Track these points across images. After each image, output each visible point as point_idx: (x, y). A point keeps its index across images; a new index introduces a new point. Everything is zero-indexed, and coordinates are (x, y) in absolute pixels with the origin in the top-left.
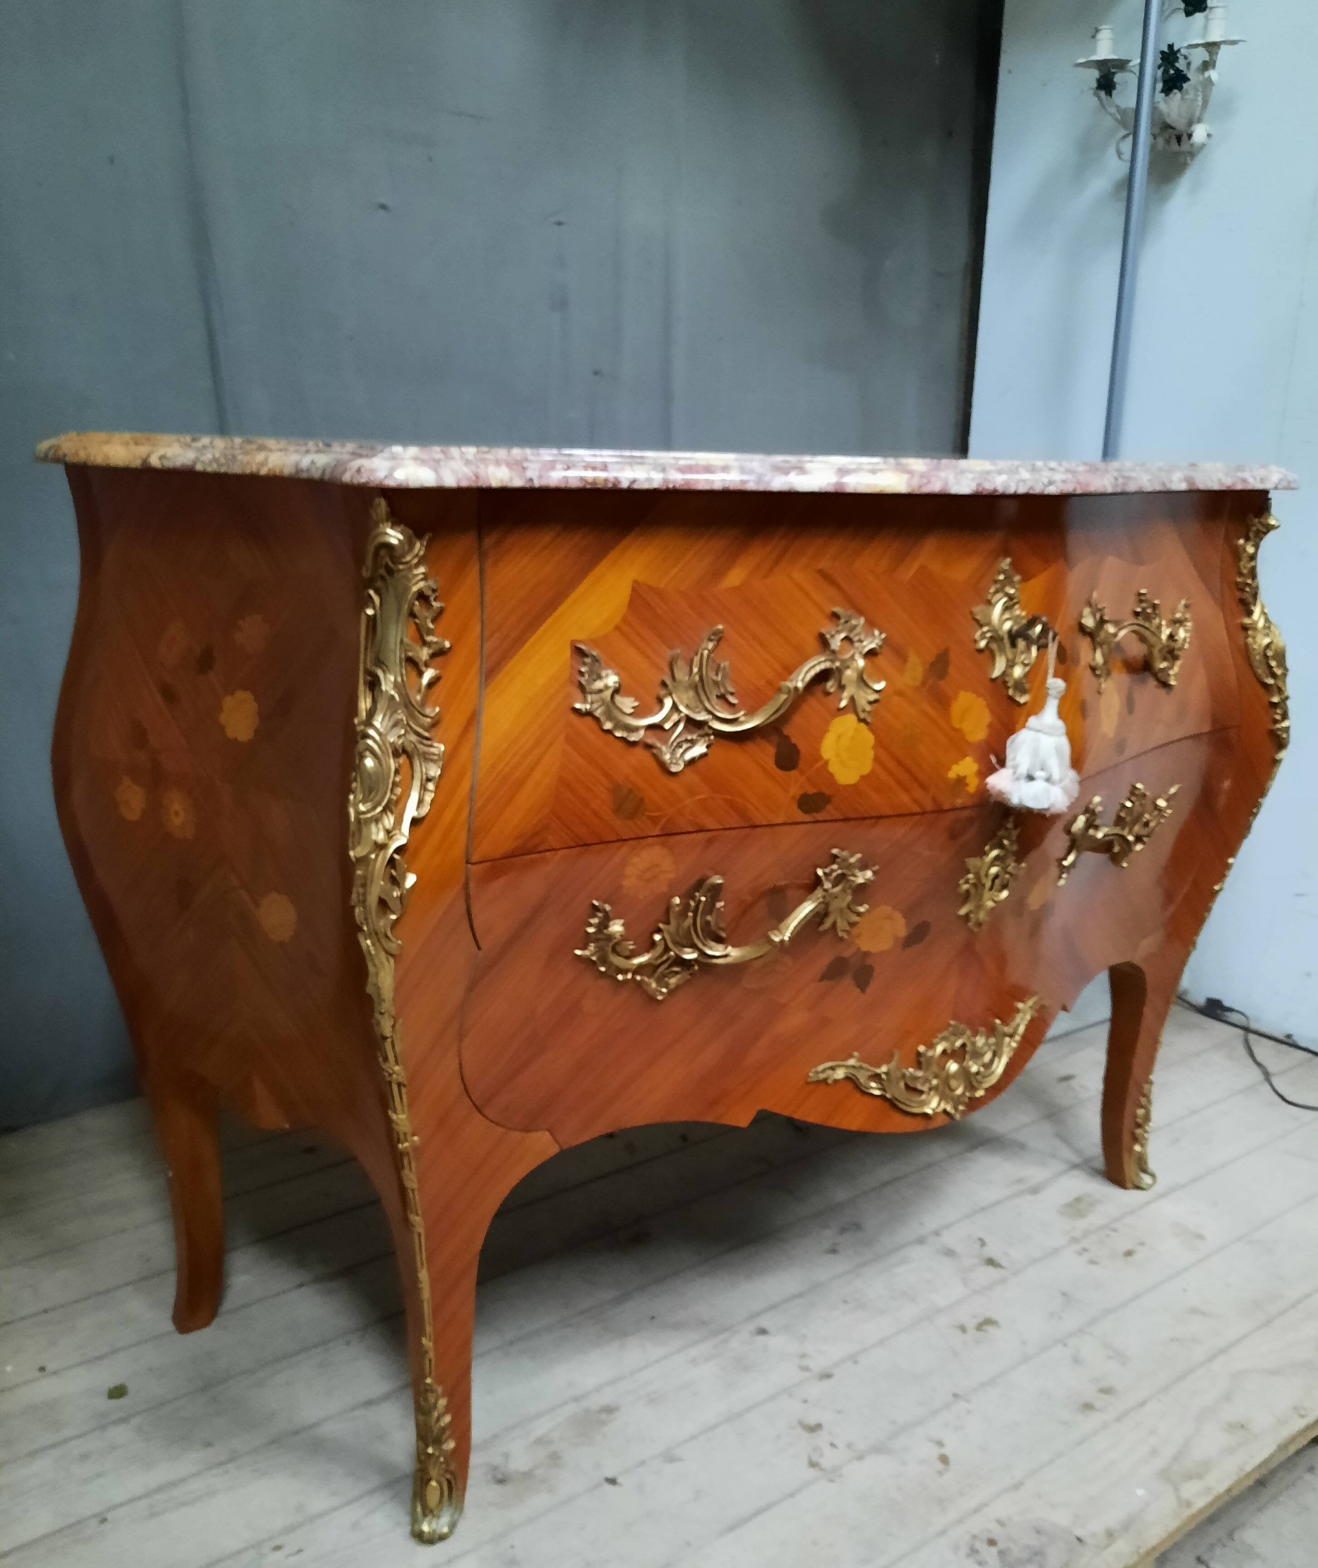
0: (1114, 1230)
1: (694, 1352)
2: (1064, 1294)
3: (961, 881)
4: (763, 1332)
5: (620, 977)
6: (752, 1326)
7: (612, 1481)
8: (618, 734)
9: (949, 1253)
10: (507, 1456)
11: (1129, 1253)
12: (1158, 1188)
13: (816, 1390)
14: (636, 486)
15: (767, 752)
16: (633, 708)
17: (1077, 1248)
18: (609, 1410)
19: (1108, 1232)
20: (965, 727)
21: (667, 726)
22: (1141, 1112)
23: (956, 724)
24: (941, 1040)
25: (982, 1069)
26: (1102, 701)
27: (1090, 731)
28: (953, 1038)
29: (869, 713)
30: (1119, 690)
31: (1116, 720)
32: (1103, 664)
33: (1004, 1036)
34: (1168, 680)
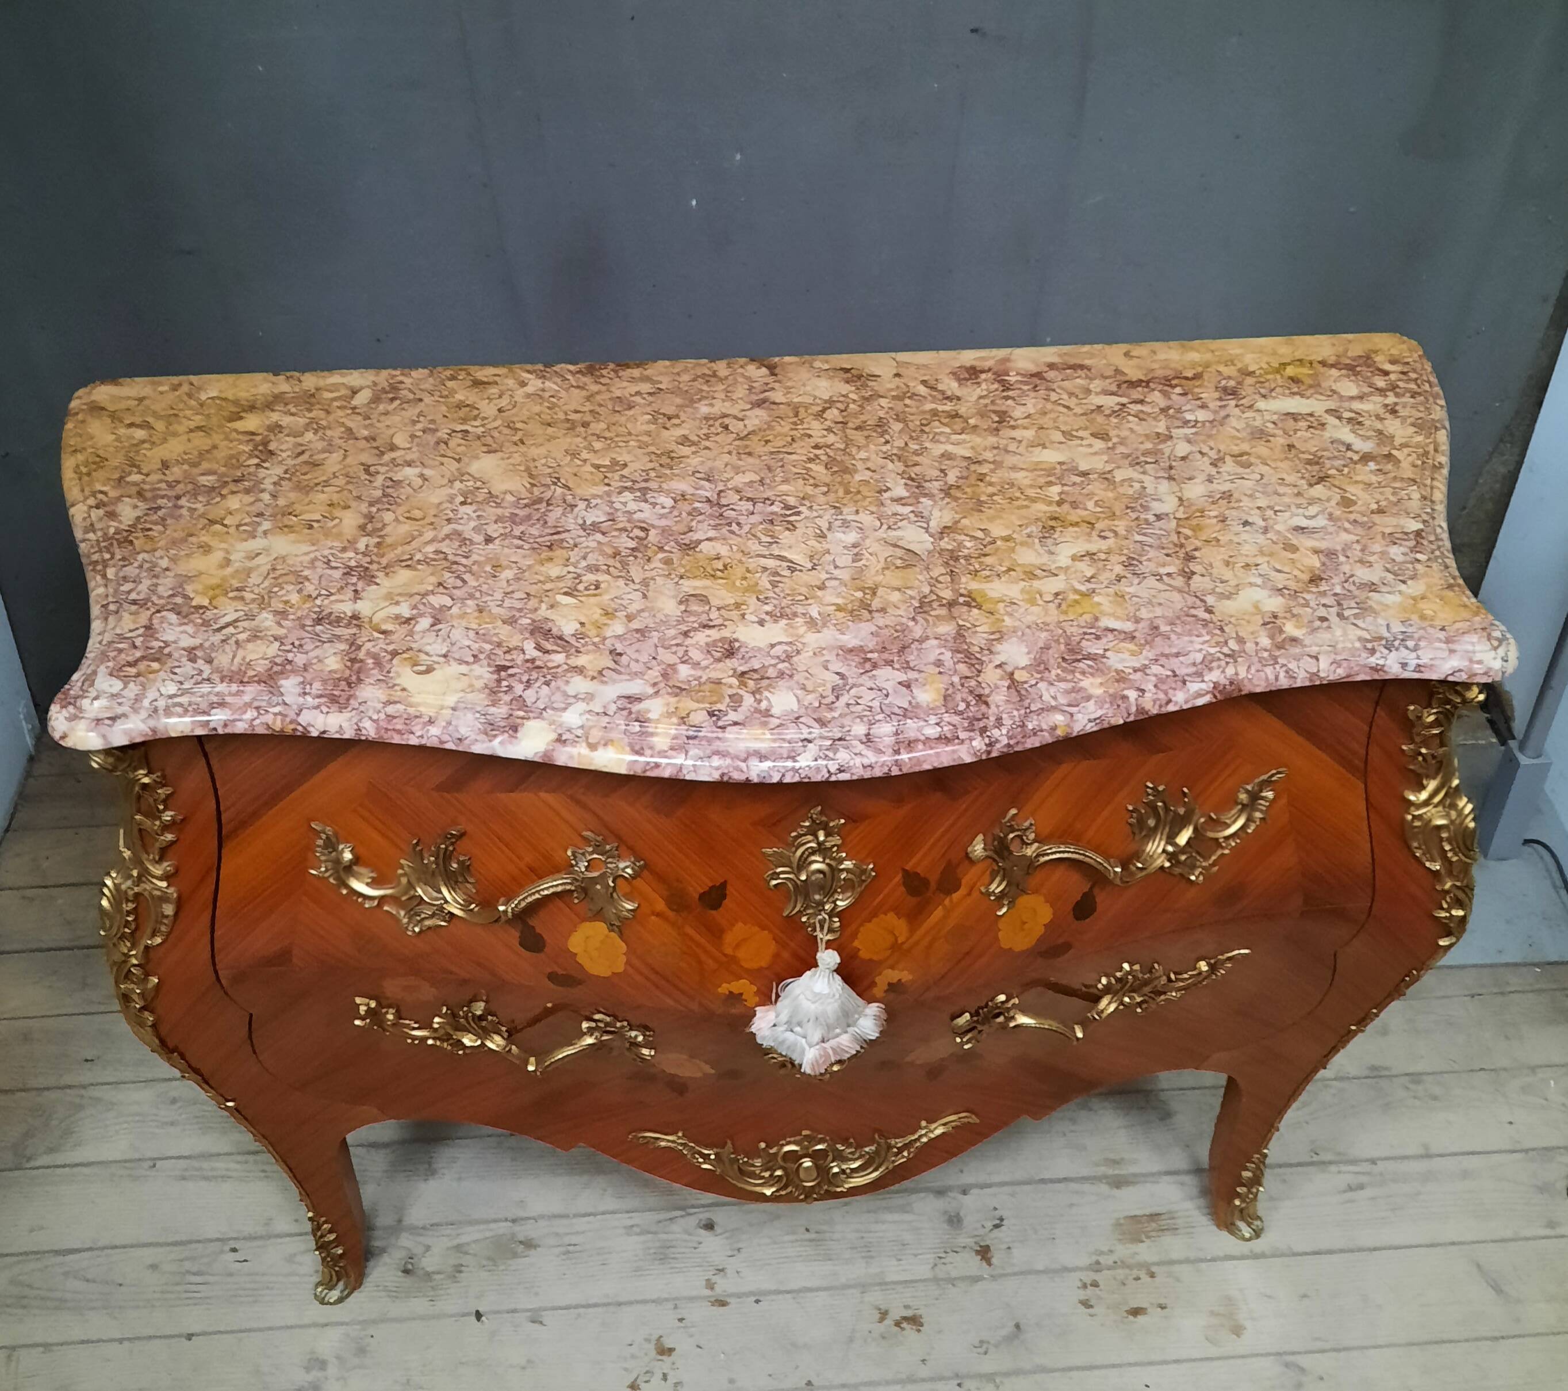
0: (1152, 1275)
1: (637, 1218)
2: (1017, 1326)
4: (710, 1226)
5: (408, 1039)
6: (704, 1216)
7: (478, 1315)
9: (955, 1220)
10: (428, 1248)
11: (1136, 1312)
12: (1258, 1245)
13: (700, 1313)
17: (1089, 1277)
18: (529, 1244)
19: (1143, 1274)
20: (741, 954)
21: (404, 898)
22: (1247, 1174)
23: (729, 951)
24: (789, 1143)
25: (848, 1170)
26: (1004, 922)
27: (967, 954)
28: (806, 1143)
29: (618, 925)
30: (1053, 901)
31: (1039, 932)
32: (1005, 887)
33: (890, 1147)
34: (1186, 875)
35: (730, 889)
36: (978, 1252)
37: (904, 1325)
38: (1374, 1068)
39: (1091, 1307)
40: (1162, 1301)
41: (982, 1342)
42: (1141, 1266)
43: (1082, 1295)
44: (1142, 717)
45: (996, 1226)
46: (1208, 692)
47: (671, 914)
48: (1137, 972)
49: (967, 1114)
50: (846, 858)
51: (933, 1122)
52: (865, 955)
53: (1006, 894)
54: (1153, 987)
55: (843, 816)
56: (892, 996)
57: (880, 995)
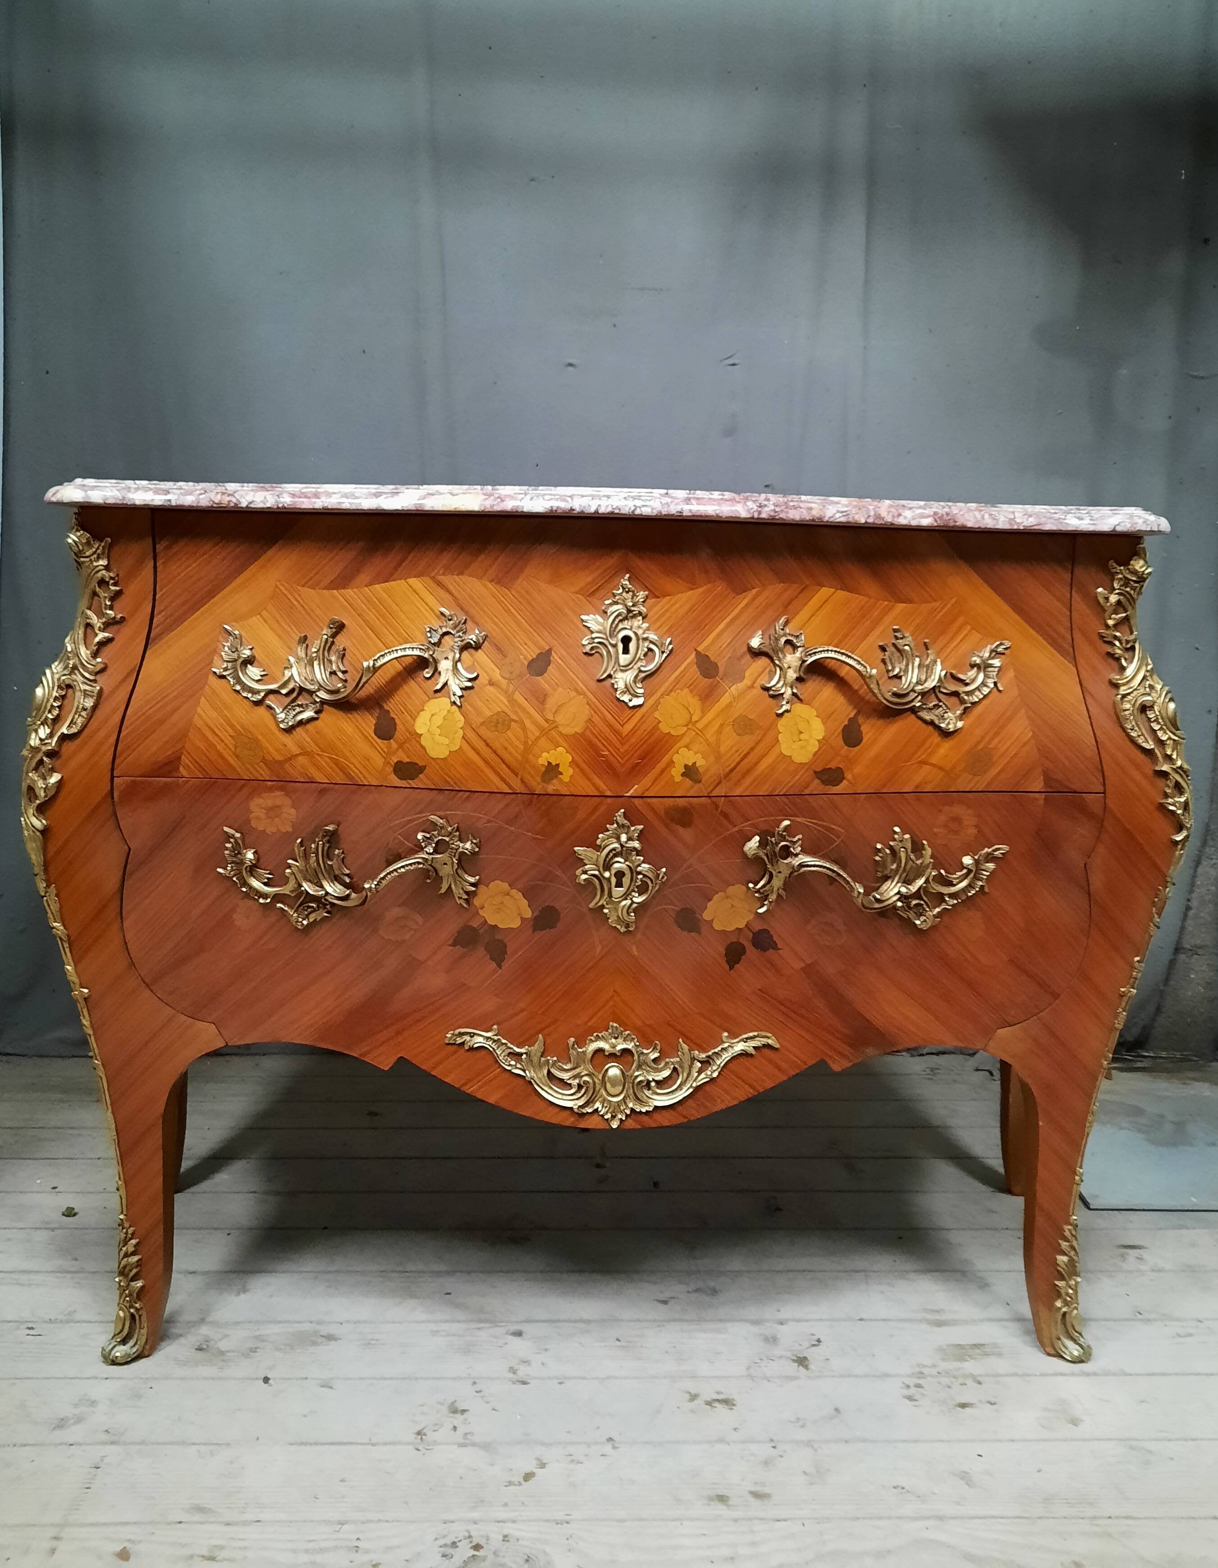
0: (979, 1383)
1: (445, 1326)
2: (836, 1410)
3: (579, 872)
4: (518, 1334)
5: (261, 901)
6: (515, 1328)
7: (266, 1380)
8: (245, 694)
9: (770, 1340)
10: (225, 1337)
11: (964, 1405)
14: (252, 506)
15: (367, 722)
16: (261, 676)
17: (911, 1382)
18: (331, 1338)
19: (969, 1382)
20: (560, 719)
21: (284, 691)
22: (1062, 1259)
23: (550, 717)
24: (598, 1038)
25: (653, 1084)
26: (782, 723)
27: (752, 749)
28: (613, 1041)
29: (460, 697)
30: (826, 718)
31: (814, 747)
32: (782, 687)
33: (693, 1059)
34: (937, 722)
35: (554, 656)
36: (794, 1361)
37: (716, 1404)
39: (916, 1400)
40: (993, 1400)
41: (798, 1419)
42: (965, 1376)
43: (906, 1392)
45: (814, 1345)
47: (504, 682)
48: (909, 845)
49: (769, 1035)
50: (648, 629)
51: (733, 1035)
52: (664, 728)
53: (782, 694)
54: (927, 881)
55: (646, 588)
56: (688, 782)
57: (678, 778)
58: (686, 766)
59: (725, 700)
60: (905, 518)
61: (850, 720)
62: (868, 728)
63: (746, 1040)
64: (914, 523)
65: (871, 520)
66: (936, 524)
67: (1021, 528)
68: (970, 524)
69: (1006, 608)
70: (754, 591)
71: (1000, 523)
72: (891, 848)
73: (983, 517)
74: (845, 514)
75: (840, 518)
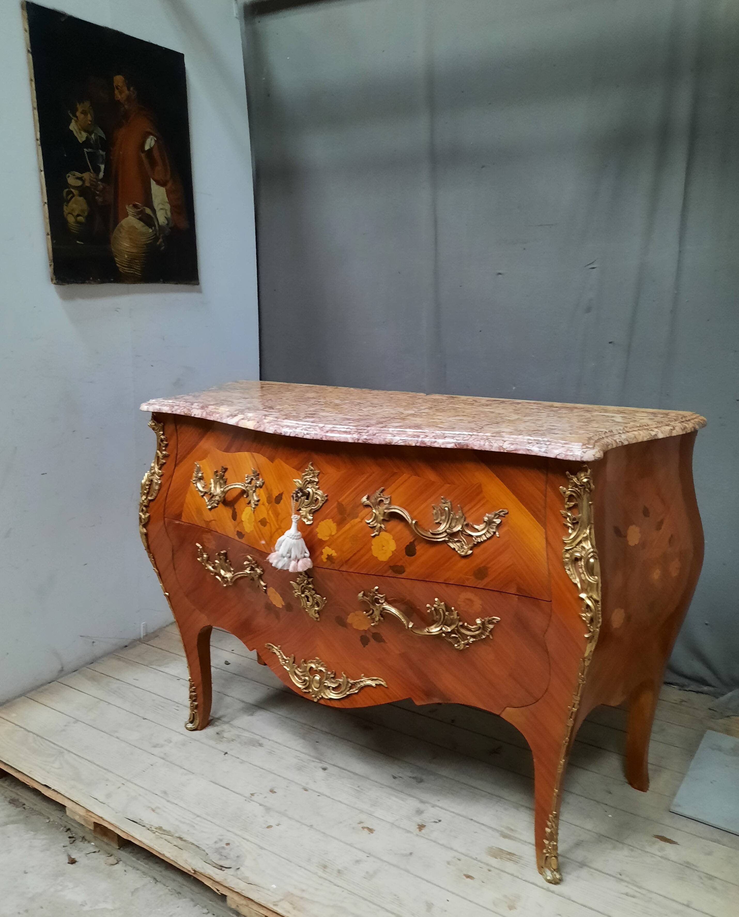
0: (489, 871)
2: (411, 853)
3: (294, 592)
4: (324, 769)
5: (211, 574)
7: (226, 753)
8: (199, 492)
9: (419, 812)
10: (230, 731)
11: (468, 877)
12: (555, 889)
14: (196, 416)
15: (230, 512)
16: (204, 485)
18: (261, 745)
21: (209, 493)
22: (548, 830)
24: (312, 662)
25: (331, 688)
26: (374, 541)
27: (358, 551)
28: (317, 665)
29: (254, 508)
30: (397, 540)
31: (390, 554)
32: (375, 523)
33: (348, 682)
34: (457, 550)
35: (283, 496)
36: (419, 825)
37: (366, 830)
38: (688, 863)
39: (451, 866)
40: (486, 881)
41: (391, 850)
42: (487, 865)
43: (450, 860)
44: (423, 445)
45: (435, 822)
46: (453, 443)
47: (267, 504)
48: (444, 608)
49: (382, 679)
50: (318, 489)
51: (366, 676)
52: (320, 536)
53: (375, 527)
54: (457, 627)
55: (319, 469)
56: (329, 563)
57: (325, 560)
58: (328, 555)
59: (347, 526)
60: (438, 443)
61: (410, 543)
62: (419, 548)
63: (373, 680)
64: (443, 446)
65: (418, 444)
66: (455, 447)
67: (505, 451)
68: (476, 448)
69: (508, 491)
70: (368, 474)
71: (493, 448)
72: (435, 608)
73: (484, 445)
74: (404, 441)
75: (401, 443)
